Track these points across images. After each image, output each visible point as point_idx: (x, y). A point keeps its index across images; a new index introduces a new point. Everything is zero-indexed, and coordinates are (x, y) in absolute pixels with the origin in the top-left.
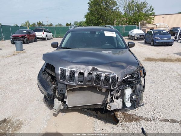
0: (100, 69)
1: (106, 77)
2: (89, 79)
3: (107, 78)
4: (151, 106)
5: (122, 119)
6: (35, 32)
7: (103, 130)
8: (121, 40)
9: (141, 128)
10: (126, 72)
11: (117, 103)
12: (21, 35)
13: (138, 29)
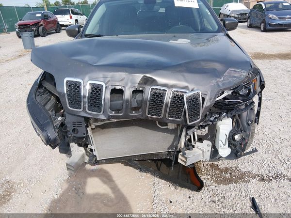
0: (160, 80)
1: (175, 97)
2: (135, 105)
3: (178, 100)
4: (268, 149)
5: (209, 177)
6: (57, 16)
7: (171, 202)
8: (209, 14)
9: (250, 198)
10: (223, 84)
11: (200, 149)
12: (32, 21)
13: (237, 2)
